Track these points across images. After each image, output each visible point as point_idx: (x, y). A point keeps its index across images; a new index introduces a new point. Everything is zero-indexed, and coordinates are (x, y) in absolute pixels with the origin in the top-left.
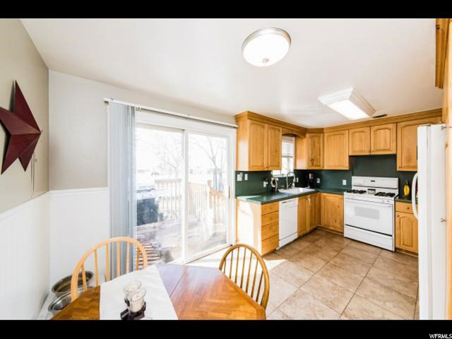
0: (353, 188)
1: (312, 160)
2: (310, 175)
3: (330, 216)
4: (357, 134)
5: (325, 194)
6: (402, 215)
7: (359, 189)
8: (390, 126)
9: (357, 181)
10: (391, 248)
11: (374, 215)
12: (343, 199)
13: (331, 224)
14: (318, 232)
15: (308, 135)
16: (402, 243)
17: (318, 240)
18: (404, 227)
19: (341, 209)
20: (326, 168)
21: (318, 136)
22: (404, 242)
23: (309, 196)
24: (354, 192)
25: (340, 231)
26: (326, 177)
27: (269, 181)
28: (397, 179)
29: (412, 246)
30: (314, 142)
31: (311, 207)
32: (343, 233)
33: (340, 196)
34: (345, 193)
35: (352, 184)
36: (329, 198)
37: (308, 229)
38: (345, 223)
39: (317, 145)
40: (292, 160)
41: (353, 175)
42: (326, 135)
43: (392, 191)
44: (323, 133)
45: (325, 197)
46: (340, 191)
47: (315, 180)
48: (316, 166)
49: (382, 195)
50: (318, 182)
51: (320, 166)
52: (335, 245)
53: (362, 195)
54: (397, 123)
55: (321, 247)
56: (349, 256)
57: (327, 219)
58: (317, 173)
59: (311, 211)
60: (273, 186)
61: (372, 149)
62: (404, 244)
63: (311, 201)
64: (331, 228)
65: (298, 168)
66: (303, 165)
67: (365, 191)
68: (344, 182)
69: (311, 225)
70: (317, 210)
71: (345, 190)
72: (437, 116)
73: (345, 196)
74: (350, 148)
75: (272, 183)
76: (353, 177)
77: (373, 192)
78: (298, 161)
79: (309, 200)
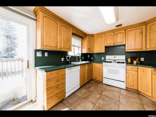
0: (107, 61)
1: (89, 49)
2: (88, 55)
3: (97, 74)
4: (108, 36)
5: (94, 64)
6: (129, 72)
7: (109, 61)
8: (123, 31)
9: (108, 57)
10: (125, 88)
11: (117, 72)
12: (102, 65)
13: (97, 78)
14: (92, 82)
15: (87, 37)
16: (129, 85)
17: (90, 87)
18: (130, 78)
19: (102, 70)
20: (95, 52)
21: (91, 38)
22: (130, 84)
23: (87, 65)
24: (107, 62)
25: (101, 80)
26: (95, 56)
27: (65, 58)
28: (125, 56)
29: (134, 86)
30: (90, 40)
31: (88, 70)
32: (102, 81)
33: (101, 64)
34: (103, 63)
35: (106, 59)
36: (96, 65)
37: (86, 81)
38: (103, 77)
39: (91, 42)
40: (80, 49)
41: (106, 55)
42: (95, 37)
43: (123, 61)
44: (94, 36)
45: (94, 65)
46: (101, 62)
47: (90, 58)
48: (91, 51)
49: (119, 63)
50: (92, 59)
51: (92, 51)
52: (99, 89)
53: (111, 63)
54: (125, 30)
55: (92, 92)
56: (106, 96)
57: (96, 75)
58: (91, 55)
59: (88, 72)
60: (68, 60)
61: (115, 42)
62: (130, 86)
63: (88, 67)
64: (97, 79)
65: (83, 52)
66: (85, 51)
67: (112, 62)
68: (103, 58)
69: (88, 79)
70: (91, 71)
71: (103, 62)
72: (143, 25)
73: (103, 64)
74: (105, 42)
75: (67, 59)
76: (106, 56)
77: (115, 62)
78: (83, 49)
79: (87, 67)
